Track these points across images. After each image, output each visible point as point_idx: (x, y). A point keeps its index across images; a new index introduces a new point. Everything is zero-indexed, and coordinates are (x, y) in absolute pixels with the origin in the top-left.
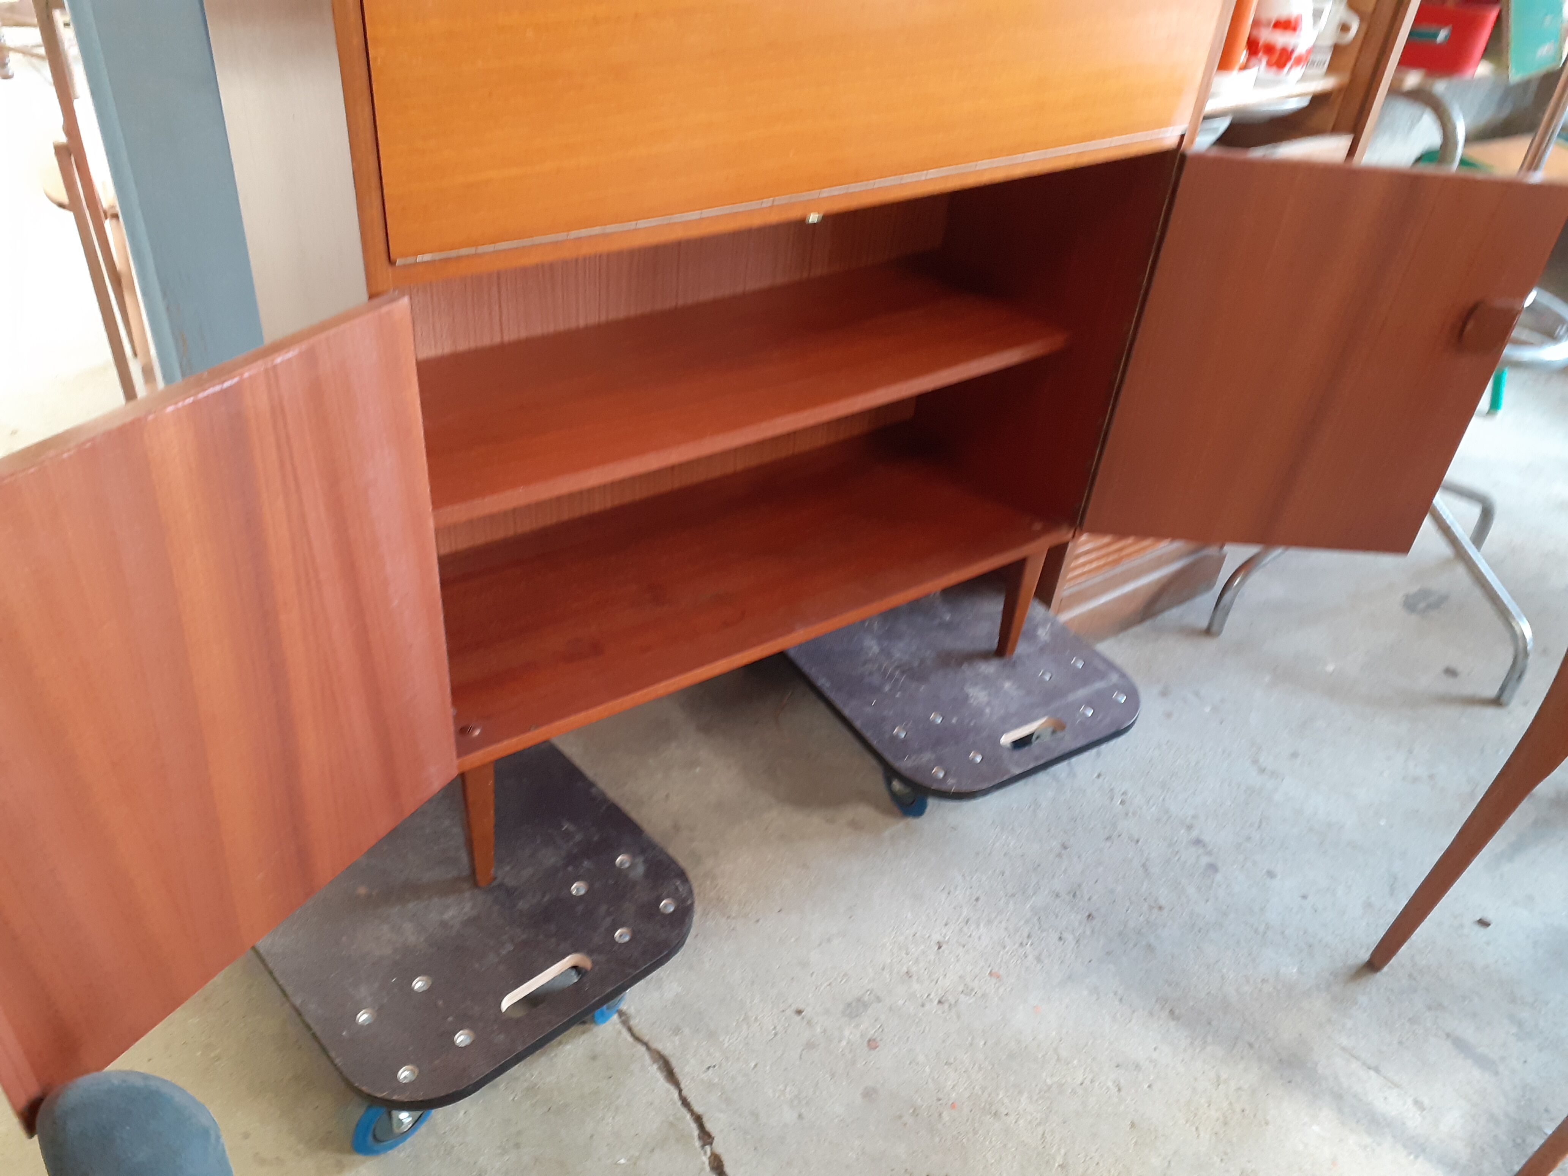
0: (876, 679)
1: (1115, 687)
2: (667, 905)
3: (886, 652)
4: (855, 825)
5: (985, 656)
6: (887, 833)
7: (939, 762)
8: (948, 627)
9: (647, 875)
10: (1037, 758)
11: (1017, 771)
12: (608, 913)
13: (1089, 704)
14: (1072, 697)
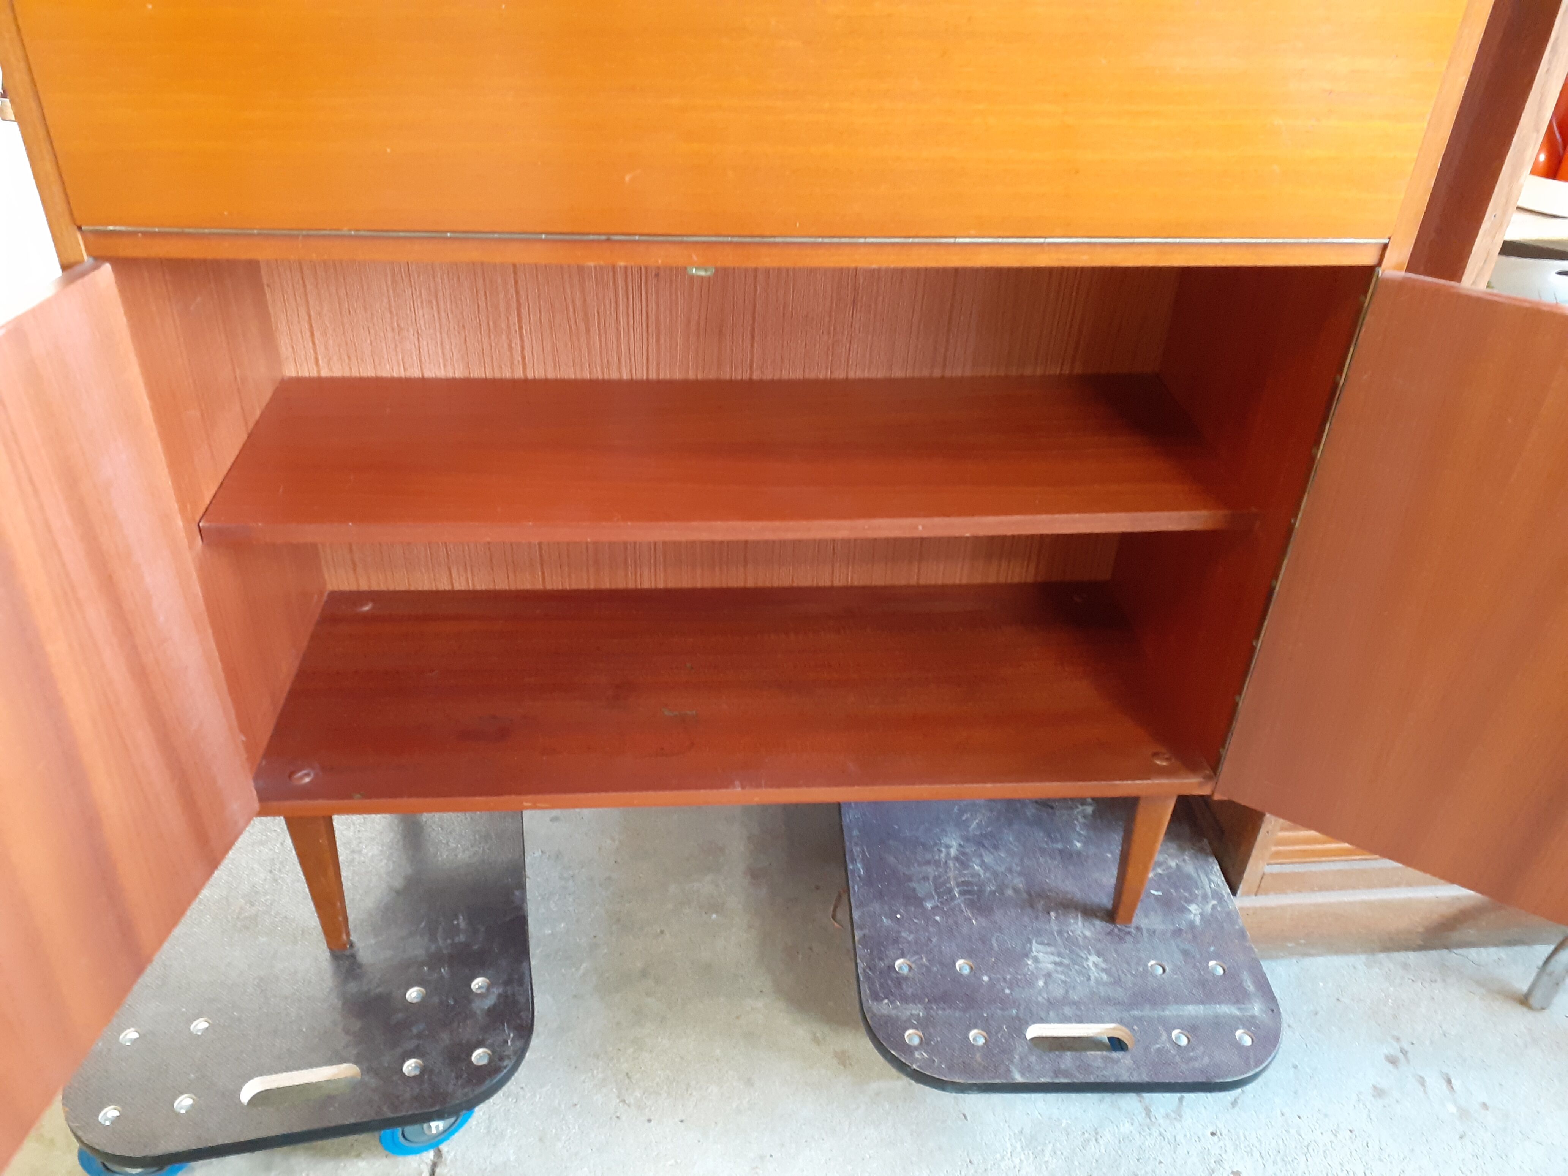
0: (922, 889)
1: (1250, 1024)
2: (479, 1056)
3: (963, 861)
4: (843, 1059)
5: (1089, 912)
6: (874, 1086)
7: (923, 1024)
8: (1068, 856)
9: (491, 1012)
10: (1057, 1072)
11: (1019, 1078)
12: (419, 1036)
13: (1192, 1029)
14: (1171, 1011)
